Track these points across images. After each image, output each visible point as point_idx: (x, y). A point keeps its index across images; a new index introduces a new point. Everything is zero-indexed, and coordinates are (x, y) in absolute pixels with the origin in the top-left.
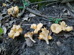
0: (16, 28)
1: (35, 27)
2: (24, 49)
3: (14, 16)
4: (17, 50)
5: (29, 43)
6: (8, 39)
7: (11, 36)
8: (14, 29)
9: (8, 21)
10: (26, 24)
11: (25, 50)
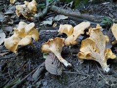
0: (23, 29)
1: (69, 30)
2: (39, 80)
3: (26, 17)
4: (20, 81)
5: (53, 65)
6: (4, 56)
7: (11, 46)
8: (19, 30)
9: (12, 23)
10: (48, 31)
11: (39, 83)
